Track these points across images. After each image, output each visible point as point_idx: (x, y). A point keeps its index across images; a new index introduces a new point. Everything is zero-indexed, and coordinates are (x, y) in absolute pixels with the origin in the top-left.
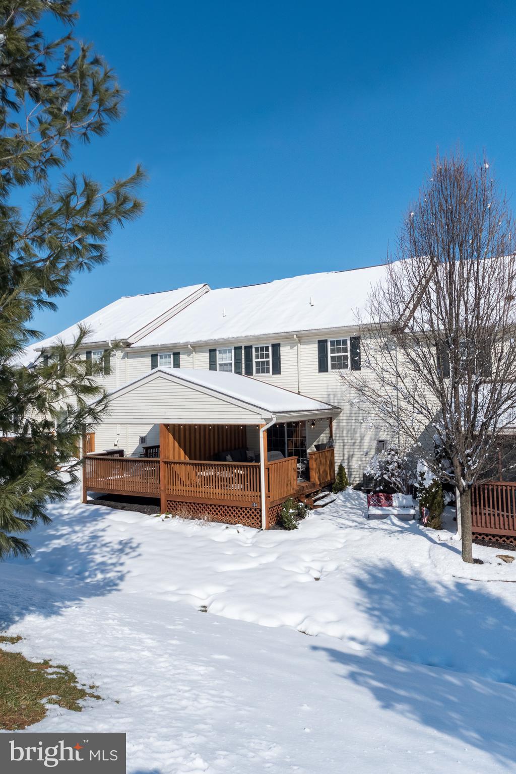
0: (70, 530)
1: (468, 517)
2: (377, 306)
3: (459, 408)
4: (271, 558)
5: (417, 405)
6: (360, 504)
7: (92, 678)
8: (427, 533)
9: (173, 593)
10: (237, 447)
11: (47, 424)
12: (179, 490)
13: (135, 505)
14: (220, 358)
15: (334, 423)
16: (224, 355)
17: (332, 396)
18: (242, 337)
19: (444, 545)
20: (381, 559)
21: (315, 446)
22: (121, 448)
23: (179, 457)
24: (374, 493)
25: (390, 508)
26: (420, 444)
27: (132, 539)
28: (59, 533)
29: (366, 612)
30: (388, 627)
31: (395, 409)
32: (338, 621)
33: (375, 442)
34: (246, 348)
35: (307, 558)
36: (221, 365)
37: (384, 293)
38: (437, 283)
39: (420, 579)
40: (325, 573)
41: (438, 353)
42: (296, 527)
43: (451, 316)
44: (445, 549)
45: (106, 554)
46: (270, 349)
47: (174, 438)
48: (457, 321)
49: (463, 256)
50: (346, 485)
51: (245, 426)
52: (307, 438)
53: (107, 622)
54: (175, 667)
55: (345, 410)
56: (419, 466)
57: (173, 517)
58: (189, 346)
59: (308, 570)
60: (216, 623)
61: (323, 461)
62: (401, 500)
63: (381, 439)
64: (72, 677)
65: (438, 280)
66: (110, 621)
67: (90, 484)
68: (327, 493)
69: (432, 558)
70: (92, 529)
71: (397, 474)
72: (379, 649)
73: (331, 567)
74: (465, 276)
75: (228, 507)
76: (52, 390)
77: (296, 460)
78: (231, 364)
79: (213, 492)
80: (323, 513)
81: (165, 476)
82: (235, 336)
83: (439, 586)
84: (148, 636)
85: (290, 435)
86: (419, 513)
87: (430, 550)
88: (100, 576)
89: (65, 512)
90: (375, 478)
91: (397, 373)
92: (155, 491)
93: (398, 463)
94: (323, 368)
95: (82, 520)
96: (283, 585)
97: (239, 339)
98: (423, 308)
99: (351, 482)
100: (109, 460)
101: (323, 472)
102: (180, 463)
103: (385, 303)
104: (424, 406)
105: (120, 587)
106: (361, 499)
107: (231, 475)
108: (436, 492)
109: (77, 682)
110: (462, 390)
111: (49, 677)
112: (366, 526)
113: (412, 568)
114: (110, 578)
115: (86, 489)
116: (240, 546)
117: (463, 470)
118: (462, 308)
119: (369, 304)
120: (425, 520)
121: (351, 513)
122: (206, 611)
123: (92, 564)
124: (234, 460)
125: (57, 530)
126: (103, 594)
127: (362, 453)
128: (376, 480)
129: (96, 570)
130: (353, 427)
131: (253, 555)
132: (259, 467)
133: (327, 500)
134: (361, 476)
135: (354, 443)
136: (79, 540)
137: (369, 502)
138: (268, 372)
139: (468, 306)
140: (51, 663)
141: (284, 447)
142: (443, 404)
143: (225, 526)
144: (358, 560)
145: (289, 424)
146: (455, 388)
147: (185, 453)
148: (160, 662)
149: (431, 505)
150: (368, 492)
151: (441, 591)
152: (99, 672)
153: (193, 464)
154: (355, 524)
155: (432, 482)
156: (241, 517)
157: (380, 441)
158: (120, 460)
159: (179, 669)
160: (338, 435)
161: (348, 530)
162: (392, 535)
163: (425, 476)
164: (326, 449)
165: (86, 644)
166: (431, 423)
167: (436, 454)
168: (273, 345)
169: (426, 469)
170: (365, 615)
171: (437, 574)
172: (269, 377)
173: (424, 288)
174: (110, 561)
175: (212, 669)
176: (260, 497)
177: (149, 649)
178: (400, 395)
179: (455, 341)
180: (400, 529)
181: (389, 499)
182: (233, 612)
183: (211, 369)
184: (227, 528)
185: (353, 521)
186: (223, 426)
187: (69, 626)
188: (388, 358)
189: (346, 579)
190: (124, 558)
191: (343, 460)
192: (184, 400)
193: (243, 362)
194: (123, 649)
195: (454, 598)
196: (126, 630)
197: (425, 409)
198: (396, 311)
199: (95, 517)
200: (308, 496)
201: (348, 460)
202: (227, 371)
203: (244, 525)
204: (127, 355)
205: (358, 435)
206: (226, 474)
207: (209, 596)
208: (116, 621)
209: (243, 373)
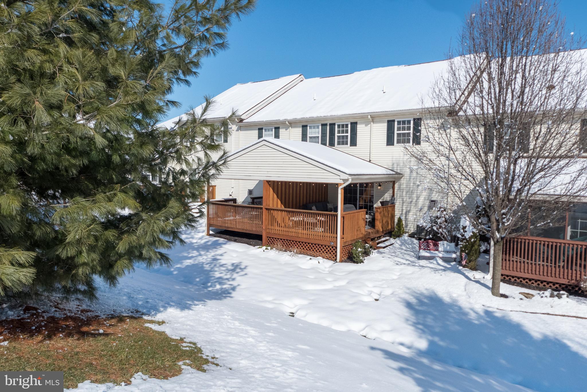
0: (197, 254)
1: (499, 262)
2: (437, 92)
3: (499, 177)
4: (343, 283)
5: (464, 173)
6: (413, 248)
7: (213, 352)
8: (465, 272)
9: (269, 302)
10: (320, 200)
11: (183, 172)
12: (276, 229)
13: (244, 239)
14: (311, 132)
15: (396, 186)
16: (313, 130)
17: (395, 164)
18: (327, 116)
19: (478, 282)
20: (426, 289)
21: (381, 202)
22: (234, 197)
23: (277, 206)
24: (425, 240)
25: (436, 252)
26: (464, 203)
27: (241, 263)
28: (190, 255)
29: (413, 326)
30: (430, 338)
31: (446, 175)
32: (391, 331)
33: (428, 201)
34: (330, 124)
35: (370, 284)
36: (310, 138)
37: (444, 81)
38: (489, 74)
39: (456, 306)
40: (383, 296)
41: (485, 132)
42: (362, 262)
43: (499, 102)
44: (478, 285)
45: (223, 272)
46: (349, 126)
47: (274, 191)
48: (504, 105)
49: (514, 52)
50: (403, 233)
51: (327, 184)
52: (374, 197)
53: (224, 317)
54: (271, 350)
55: (405, 175)
56: (463, 220)
57: (271, 249)
58: (287, 122)
59: (370, 293)
60: (300, 325)
61: (386, 214)
62: (445, 246)
63: (433, 199)
64: (200, 350)
65: (491, 72)
66: (226, 317)
67: (212, 222)
68: (387, 238)
69: (467, 291)
70: (213, 254)
71: (444, 226)
72: (421, 353)
73: (388, 292)
74: (514, 69)
75: (312, 244)
76: (187, 147)
77: (365, 212)
78: (318, 137)
79: (301, 233)
80: (384, 253)
81: (266, 219)
82: (322, 115)
83: (471, 312)
84: (252, 328)
85: (361, 193)
86: (459, 257)
87: (466, 285)
88: (218, 287)
89: (194, 241)
90: (426, 229)
91: (450, 147)
92: (258, 229)
93: (445, 219)
94: (390, 142)
95: (206, 247)
96: (351, 302)
97: (326, 118)
98: (476, 94)
99: (407, 231)
100: (226, 205)
101: (385, 222)
102: (277, 210)
103: (444, 90)
104: (470, 174)
105: (232, 295)
106: (414, 244)
107: (315, 221)
108: (475, 242)
109: (203, 354)
110: (503, 163)
111: (184, 349)
112: (417, 264)
113: (451, 297)
114: (225, 288)
115: (209, 225)
116: (320, 272)
117: (499, 225)
118: (509, 95)
119: (431, 91)
120: (464, 263)
121: (405, 254)
122: (293, 316)
123: (213, 278)
124: (317, 210)
125: (189, 253)
126: (220, 299)
127: (417, 209)
128: (427, 230)
129: (216, 282)
130: (411, 189)
131: (329, 279)
132: (337, 216)
133: (387, 243)
134: (415, 227)
135: (411, 202)
136: (204, 261)
137: (420, 247)
138: (347, 144)
139: (514, 93)
140: (185, 340)
141: (356, 202)
142: (486, 172)
143: (309, 257)
144: (409, 289)
145: (361, 185)
146: (497, 160)
147: (282, 203)
148: (260, 346)
149: (470, 251)
150: (420, 239)
151: (473, 315)
152: (218, 349)
153: (287, 211)
154: (408, 262)
155: (471, 234)
156: (321, 252)
157: (432, 201)
158: (234, 206)
159: (274, 352)
160: (399, 195)
161: (403, 266)
162: (437, 272)
163: (467, 229)
164: (389, 205)
165: (209, 330)
166: (475, 187)
167: (477, 213)
168: (352, 123)
169: (467, 223)
170: (412, 328)
171: (470, 303)
172: (347, 148)
173: (479, 78)
174: (226, 277)
175: (298, 354)
176: (336, 238)
177: (253, 337)
178: (451, 164)
179: (501, 122)
180: (443, 268)
181: (436, 245)
182: (313, 318)
183: (302, 140)
184: (311, 259)
185: (407, 260)
186: (310, 184)
187: (197, 318)
188: (444, 135)
189: (398, 301)
190: (235, 275)
191: (402, 214)
192: (282, 163)
193: (328, 136)
194: (234, 335)
195: (482, 321)
196: (237, 323)
197: (471, 176)
198: (453, 97)
199: (215, 245)
200: (373, 240)
201: (406, 214)
202: (315, 142)
203: (324, 258)
204: (240, 129)
205: (415, 196)
206: (311, 220)
207: (296, 306)
208: (229, 317)
209: (328, 144)
